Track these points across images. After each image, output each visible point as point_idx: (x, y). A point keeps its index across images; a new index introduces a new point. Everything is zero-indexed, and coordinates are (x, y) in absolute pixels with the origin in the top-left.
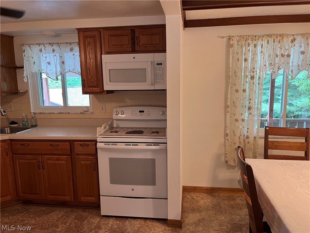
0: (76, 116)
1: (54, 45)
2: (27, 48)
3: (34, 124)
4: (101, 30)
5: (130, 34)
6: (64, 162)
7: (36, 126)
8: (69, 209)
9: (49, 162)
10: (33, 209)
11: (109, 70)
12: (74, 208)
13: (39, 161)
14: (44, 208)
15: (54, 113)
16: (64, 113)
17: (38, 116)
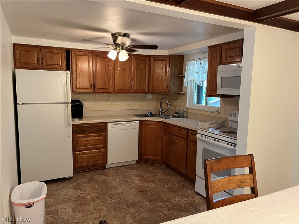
0: (208, 114)
1: (201, 60)
2: (188, 63)
3: (185, 116)
4: (222, 45)
5: (241, 46)
6: (183, 143)
7: (187, 117)
8: (184, 179)
9: (177, 141)
10: (168, 171)
11: (221, 77)
12: (187, 180)
13: (173, 139)
14: (172, 172)
15: (197, 110)
16: (202, 111)
17: (189, 111)
